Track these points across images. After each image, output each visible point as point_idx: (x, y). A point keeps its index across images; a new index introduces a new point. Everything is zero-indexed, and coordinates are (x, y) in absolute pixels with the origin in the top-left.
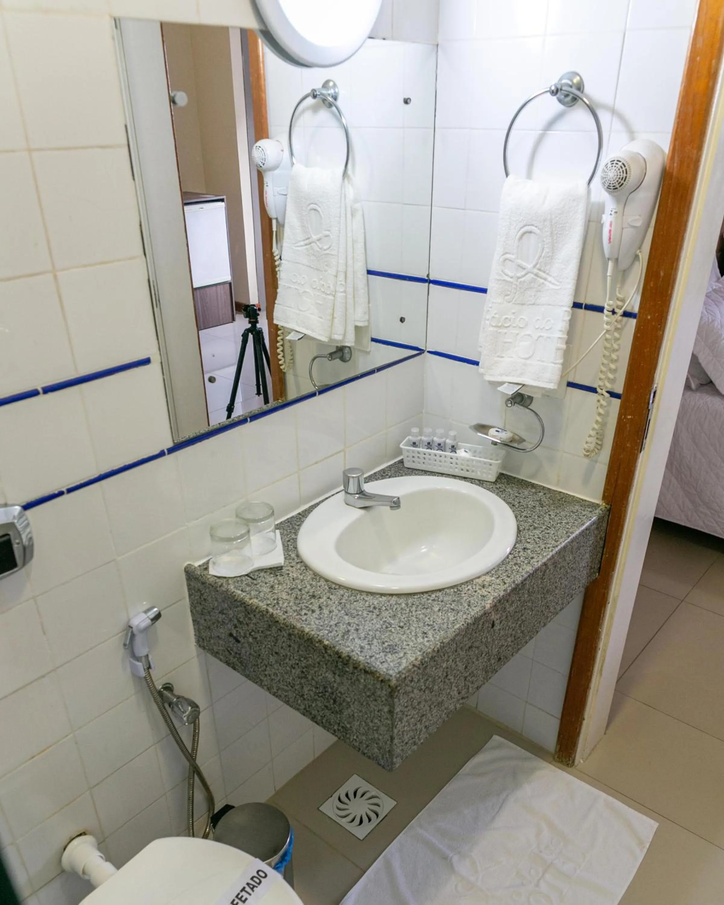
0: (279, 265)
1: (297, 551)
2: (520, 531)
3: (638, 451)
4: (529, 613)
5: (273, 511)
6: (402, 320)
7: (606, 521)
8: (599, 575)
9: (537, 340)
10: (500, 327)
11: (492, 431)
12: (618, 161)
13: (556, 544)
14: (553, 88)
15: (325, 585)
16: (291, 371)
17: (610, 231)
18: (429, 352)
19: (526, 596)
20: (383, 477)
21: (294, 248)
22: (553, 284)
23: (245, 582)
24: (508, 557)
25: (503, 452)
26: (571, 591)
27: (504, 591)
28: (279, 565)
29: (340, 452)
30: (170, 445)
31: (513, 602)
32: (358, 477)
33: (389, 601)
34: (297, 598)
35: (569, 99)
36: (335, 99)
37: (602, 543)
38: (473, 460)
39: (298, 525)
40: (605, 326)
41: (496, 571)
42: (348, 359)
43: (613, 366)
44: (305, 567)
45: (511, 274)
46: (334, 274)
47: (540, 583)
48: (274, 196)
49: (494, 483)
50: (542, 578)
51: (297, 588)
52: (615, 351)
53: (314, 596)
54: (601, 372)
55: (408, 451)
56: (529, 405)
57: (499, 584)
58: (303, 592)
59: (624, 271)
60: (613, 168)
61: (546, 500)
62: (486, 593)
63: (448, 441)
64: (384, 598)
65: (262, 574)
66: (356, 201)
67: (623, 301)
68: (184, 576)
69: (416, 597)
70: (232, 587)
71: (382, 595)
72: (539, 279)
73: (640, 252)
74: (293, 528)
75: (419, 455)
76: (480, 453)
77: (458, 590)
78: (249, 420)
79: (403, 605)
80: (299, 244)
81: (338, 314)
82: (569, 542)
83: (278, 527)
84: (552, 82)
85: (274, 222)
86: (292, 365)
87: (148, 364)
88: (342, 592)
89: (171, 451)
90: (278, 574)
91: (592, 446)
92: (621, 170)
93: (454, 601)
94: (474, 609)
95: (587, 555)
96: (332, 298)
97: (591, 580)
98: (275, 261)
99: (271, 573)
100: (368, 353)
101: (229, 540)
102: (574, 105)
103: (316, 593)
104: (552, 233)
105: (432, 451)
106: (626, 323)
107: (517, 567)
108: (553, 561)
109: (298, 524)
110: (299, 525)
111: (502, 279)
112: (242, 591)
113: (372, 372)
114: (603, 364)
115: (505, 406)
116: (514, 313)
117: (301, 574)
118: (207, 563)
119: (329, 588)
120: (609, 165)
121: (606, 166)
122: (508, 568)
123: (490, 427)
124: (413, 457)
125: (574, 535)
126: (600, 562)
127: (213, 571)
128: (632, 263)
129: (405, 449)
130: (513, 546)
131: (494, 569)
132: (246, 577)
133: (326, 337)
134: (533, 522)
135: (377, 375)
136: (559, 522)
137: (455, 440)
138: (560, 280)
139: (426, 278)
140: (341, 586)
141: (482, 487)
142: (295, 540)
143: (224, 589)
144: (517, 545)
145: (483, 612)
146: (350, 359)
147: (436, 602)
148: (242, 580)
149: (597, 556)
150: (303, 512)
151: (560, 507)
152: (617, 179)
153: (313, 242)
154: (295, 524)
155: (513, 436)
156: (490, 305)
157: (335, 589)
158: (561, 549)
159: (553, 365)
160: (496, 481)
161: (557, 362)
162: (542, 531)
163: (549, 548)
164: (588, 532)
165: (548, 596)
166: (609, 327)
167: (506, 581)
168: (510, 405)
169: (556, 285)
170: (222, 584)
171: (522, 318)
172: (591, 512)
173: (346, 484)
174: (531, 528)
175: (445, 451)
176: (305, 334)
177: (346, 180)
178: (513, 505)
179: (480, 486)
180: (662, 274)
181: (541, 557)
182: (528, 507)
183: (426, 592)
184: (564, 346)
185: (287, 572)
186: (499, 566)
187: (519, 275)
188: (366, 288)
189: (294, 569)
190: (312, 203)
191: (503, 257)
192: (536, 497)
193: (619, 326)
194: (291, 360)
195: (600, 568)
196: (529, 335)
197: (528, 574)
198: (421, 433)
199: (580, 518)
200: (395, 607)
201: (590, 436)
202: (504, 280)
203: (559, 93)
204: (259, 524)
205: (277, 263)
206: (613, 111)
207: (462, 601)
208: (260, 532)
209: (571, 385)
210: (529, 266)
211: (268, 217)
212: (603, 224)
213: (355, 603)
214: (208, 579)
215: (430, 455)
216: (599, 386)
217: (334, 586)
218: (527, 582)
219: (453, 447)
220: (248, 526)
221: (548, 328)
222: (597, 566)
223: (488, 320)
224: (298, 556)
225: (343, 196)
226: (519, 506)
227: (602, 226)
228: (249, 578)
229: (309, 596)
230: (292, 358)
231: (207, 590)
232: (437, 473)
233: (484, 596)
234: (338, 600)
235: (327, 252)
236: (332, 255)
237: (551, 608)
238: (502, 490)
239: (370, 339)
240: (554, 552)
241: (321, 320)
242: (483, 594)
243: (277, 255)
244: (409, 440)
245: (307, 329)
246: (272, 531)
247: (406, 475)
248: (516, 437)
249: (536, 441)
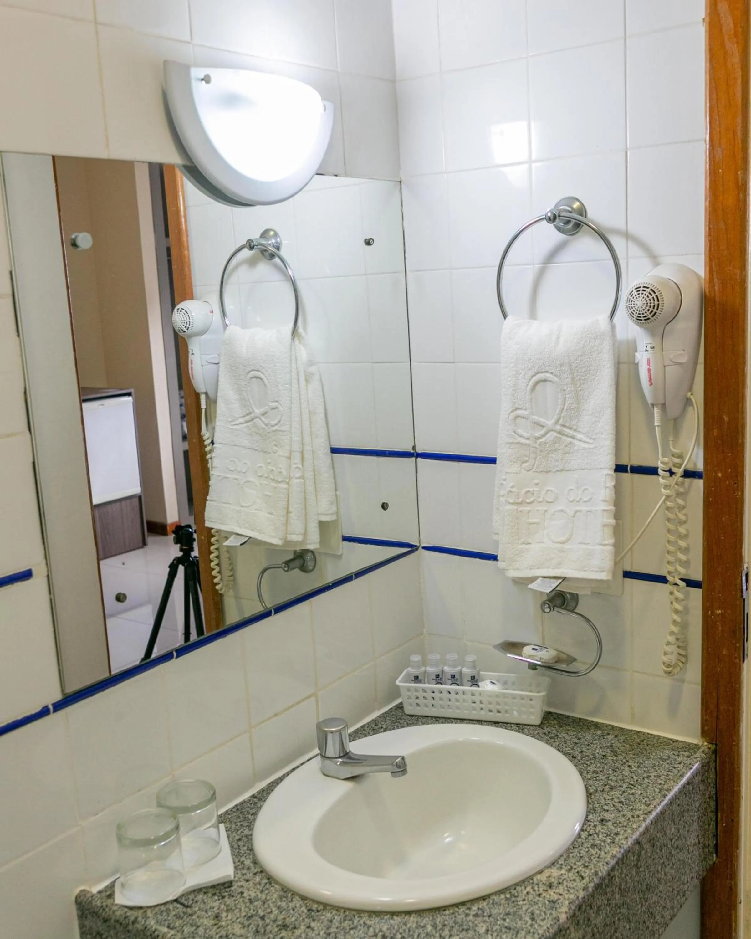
0: (210, 451)
1: (254, 855)
2: (591, 794)
3: (740, 661)
4: (625, 927)
5: (214, 793)
6: (384, 506)
7: (713, 770)
8: (717, 856)
9: (574, 517)
10: (521, 504)
11: (527, 650)
12: (644, 287)
13: (649, 809)
14: (549, 214)
15: (301, 906)
16: (231, 593)
17: (649, 370)
18: (424, 548)
19: (617, 896)
20: (375, 731)
21: (231, 427)
22: (585, 442)
23: (174, 913)
24: (579, 836)
25: (545, 680)
26: (682, 886)
27: (583, 890)
28: (226, 880)
29: (309, 697)
30: (58, 696)
31: (599, 908)
32: (340, 731)
33: (405, 924)
34: (257, 932)
35: (570, 226)
36: (278, 248)
37: (713, 803)
38: (505, 696)
39: (253, 814)
40: (663, 490)
41: (565, 860)
42: (311, 568)
43: (682, 544)
44: (268, 879)
45: (525, 434)
46: (287, 455)
47: (634, 874)
48: (202, 366)
49: (539, 726)
50: (636, 865)
51: (256, 915)
52: (682, 523)
53: (284, 926)
54: (668, 552)
55: (409, 690)
56: (574, 609)
57: (574, 880)
58: (268, 921)
59: (676, 420)
60: (640, 295)
61: (619, 745)
62: (556, 897)
63: (465, 670)
64: (397, 919)
65: (200, 897)
66: (311, 363)
67: (681, 456)
68: (74, 911)
69: (447, 912)
70: (153, 922)
71: (393, 914)
72: (564, 438)
73: (692, 394)
74: (245, 819)
75: (425, 694)
76: (513, 684)
77: (512, 895)
78: (175, 654)
79: (429, 928)
80: (237, 422)
81: (295, 507)
82: (667, 805)
83: (222, 819)
84: (547, 209)
85: (203, 398)
86: (232, 583)
87: (28, 579)
88: (329, 915)
89: (58, 706)
90: (226, 894)
91: (673, 658)
92: (651, 297)
93: (508, 914)
94: (541, 923)
95: (696, 826)
96: (286, 486)
97: (708, 867)
98: (205, 446)
99: (214, 894)
100: (340, 557)
101: (148, 843)
102: (577, 232)
103: (288, 921)
104: (573, 379)
105: (444, 686)
106: (690, 485)
107: (597, 850)
108: (648, 836)
109: (252, 811)
110: (255, 814)
111: (517, 441)
112: (168, 927)
113: (347, 579)
114: (669, 542)
115: (540, 611)
116: (537, 484)
117: (262, 892)
118: (112, 886)
119: (309, 910)
120: (635, 293)
121: (631, 294)
122: (583, 853)
123: (523, 645)
124: (417, 698)
125: (672, 793)
126: (716, 836)
127: (121, 899)
128: (684, 410)
129: (402, 686)
130: (583, 819)
131: (562, 856)
132: (175, 904)
133: (280, 539)
134: (608, 778)
135: (354, 582)
136: (645, 775)
137: (474, 667)
138: (594, 437)
139: (412, 451)
140: (326, 906)
141: (523, 733)
142: (249, 838)
143: (139, 926)
144: (590, 817)
145: (556, 927)
146: (313, 569)
147: (480, 919)
148: (168, 910)
149: (709, 825)
150: (259, 792)
151: (642, 753)
152: (648, 308)
153: (257, 417)
154: (248, 812)
155: (558, 654)
156: (504, 477)
157: (318, 911)
158: (657, 816)
159: (601, 547)
160: (542, 723)
161: (606, 542)
162: (624, 792)
163: (638, 816)
164: (691, 788)
165: (650, 896)
166: (668, 491)
167: (583, 874)
168: (548, 610)
169: (588, 443)
170: (136, 918)
171: (548, 490)
172: (689, 757)
173: (323, 744)
174: (607, 788)
175: (462, 685)
176: (250, 538)
177: (296, 340)
178: (574, 757)
179: (519, 732)
180: (726, 419)
181: (629, 831)
182: (595, 758)
183: (463, 903)
184: (613, 521)
185: (240, 890)
186: (568, 851)
187: (537, 435)
188: (332, 471)
189: (251, 883)
190: (253, 370)
191: (512, 414)
192: (604, 743)
193: (681, 490)
194: (231, 576)
195: (716, 845)
196: (562, 511)
197: (616, 859)
198: (424, 663)
199: (675, 768)
200: (417, 931)
201: (668, 643)
202: (518, 443)
203: (557, 220)
204: (193, 814)
205: (208, 449)
206: (627, 236)
207: (521, 912)
208: (194, 828)
209: (628, 575)
210: (550, 423)
211: (195, 391)
212: (637, 364)
213: (352, 932)
214: (114, 912)
215: (441, 692)
216: (669, 573)
217: (315, 906)
218: (616, 873)
219: (473, 678)
220: (175, 818)
221: (586, 500)
222: (712, 843)
223: (503, 496)
224: (255, 862)
225: (293, 358)
226: (582, 758)
227: (636, 366)
228: (179, 906)
229: (278, 926)
230: (231, 573)
231: (112, 932)
232: (455, 719)
233: (553, 902)
234: (325, 928)
235: (276, 428)
236: (283, 431)
237: (658, 917)
238: (553, 735)
239: (341, 538)
240: (648, 821)
241: (272, 517)
242: (552, 898)
243: (208, 439)
244: (408, 674)
245: (253, 530)
246: (213, 826)
247: (408, 725)
248: (564, 656)
249: (591, 658)
